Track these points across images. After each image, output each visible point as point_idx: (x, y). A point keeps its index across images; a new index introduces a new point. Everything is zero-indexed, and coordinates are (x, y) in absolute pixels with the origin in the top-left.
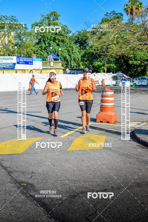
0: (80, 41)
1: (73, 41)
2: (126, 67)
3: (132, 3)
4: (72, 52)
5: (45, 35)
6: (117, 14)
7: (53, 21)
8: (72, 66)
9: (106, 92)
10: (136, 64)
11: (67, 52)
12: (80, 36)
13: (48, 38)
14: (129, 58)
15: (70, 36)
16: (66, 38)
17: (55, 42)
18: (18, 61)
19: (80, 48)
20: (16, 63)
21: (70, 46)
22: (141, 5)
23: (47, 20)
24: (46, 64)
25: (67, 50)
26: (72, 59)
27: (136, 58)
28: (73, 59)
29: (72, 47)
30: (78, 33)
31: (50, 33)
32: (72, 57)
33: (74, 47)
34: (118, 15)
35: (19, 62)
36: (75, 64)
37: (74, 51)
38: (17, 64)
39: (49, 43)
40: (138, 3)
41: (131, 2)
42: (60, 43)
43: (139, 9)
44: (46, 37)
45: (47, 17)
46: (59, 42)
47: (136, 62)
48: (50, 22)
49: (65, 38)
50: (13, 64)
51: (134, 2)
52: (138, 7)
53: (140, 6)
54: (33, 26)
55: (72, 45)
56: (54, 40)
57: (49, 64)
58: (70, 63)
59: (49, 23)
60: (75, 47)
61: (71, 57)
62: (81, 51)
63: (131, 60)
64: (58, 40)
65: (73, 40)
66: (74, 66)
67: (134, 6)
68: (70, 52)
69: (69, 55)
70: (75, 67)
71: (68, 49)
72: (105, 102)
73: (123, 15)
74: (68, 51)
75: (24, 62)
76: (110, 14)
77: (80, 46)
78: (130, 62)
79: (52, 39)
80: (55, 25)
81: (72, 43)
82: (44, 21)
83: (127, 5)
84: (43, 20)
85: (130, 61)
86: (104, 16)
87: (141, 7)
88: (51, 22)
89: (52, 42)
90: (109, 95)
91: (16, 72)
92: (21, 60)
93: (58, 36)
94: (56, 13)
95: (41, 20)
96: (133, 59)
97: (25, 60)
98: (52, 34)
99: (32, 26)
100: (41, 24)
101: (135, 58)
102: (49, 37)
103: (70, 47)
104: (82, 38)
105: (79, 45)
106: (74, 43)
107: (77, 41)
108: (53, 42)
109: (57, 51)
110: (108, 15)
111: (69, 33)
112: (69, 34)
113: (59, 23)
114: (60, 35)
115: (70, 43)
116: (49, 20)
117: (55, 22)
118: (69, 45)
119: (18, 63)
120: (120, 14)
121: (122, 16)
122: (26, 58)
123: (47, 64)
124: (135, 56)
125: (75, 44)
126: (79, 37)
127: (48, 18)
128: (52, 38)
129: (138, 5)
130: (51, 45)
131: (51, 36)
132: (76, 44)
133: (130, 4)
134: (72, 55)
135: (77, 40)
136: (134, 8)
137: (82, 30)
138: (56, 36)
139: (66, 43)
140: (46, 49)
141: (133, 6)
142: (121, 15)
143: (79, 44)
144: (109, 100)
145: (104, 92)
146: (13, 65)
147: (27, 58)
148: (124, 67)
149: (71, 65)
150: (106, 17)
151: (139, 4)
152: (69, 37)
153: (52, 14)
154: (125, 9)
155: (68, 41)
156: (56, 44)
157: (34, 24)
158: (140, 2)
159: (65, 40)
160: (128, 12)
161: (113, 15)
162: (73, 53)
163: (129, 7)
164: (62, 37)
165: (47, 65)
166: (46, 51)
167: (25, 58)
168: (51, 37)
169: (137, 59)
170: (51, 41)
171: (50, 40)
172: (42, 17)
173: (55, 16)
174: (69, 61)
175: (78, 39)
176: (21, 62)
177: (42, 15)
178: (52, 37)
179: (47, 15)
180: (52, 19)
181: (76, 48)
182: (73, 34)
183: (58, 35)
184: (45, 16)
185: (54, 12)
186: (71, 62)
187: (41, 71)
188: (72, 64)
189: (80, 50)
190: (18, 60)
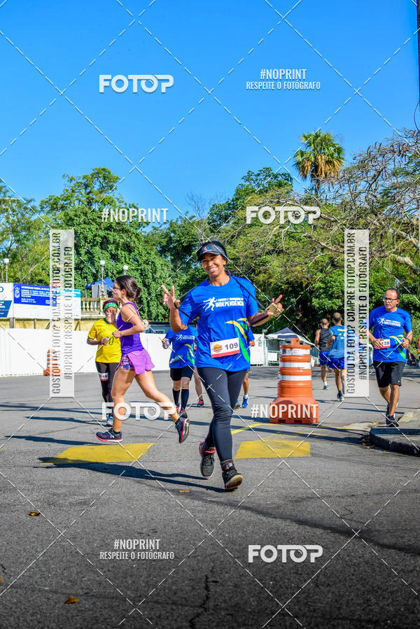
0: (175, 247)
1: (154, 247)
2: (304, 316)
3: (315, 149)
4: (153, 276)
5: (79, 232)
6: (276, 177)
7: (101, 193)
8: (154, 316)
9: (291, 348)
10: (332, 307)
11: (138, 276)
12: (175, 233)
13: (86, 238)
14: (311, 292)
15: (145, 232)
16: (136, 240)
17: (106, 249)
18: (18, 297)
19: (175, 267)
20: (13, 302)
21: (147, 260)
22: (339, 154)
23: (83, 191)
24: (88, 306)
25: (139, 272)
26: (153, 295)
27: (330, 293)
28: (156, 296)
29: (153, 262)
30: (168, 226)
31: (92, 226)
32: (152, 290)
33: (159, 261)
34: (280, 178)
35: (20, 297)
36: (162, 311)
37: (158, 275)
38: (15, 303)
39: (88, 252)
40: (332, 149)
41: (312, 146)
42: (119, 252)
43: (336, 163)
44: (81, 236)
45: (83, 181)
46: (117, 249)
47: (330, 302)
48: (91, 195)
49: (134, 238)
50: (3, 305)
51: (322, 145)
52: (331, 159)
53: (336, 155)
54: (44, 207)
55: (151, 258)
56: (104, 243)
57: (96, 307)
58: (148, 306)
59: (88, 199)
60: (161, 262)
61: (148, 290)
62: (177, 275)
63: (316, 297)
64: (114, 242)
65: (154, 245)
66: (158, 316)
67: (321, 156)
68: (146, 275)
69: (145, 285)
70: (160, 318)
71: (141, 269)
72: (290, 374)
73: (291, 179)
74: (141, 274)
75: (32, 297)
76: (258, 175)
77: (173, 261)
78: (315, 302)
79: (98, 242)
80: (105, 205)
81: (153, 253)
82: (76, 194)
83: (302, 154)
84: (73, 191)
85: (314, 300)
86: (242, 182)
87: (339, 159)
88: (94, 197)
89: (97, 248)
90: (299, 356)
91: (12, 326)
92: (25, 293)
93: (115, 234)
94: (109, 173)
95: (67, 190)
96: (323, 293)
97: (35, 294)
98: (97, 229)
99: (41, 206)
100: (65, 201)
101: (329, 291)
102: (90, 236)
103: (148, 264)
104: (180, 240)
105: (173, 258)
106: (159, 251)
107: (166, 246)
108: (102, 248)
109: (110, 274)
110: (252, 180)
111: (144, 225)
112: (144, 230)
113: (116, 200)
114: (120, 230)
115: (148, 253)
116: (88, 191)
117: (104, 196)
118: (145, 258)
119: (18, 301)
120: (284, 175)
121: (291, 181)
122: (38, 288)
123: (92, 306)
124: (327, 287)
125: (161, 256)
126: (170, 237)
127: (86, 186)
128: (99, 239)
129: (333, 154)
130: (94, 257)
131: (94, 233)
132: (163, 256)
133: (309, 150)
134: (153, 285)
135: (165, 244)
136: (322, 161)
137: (180, 217)
138: (108, 234)
139: (136, 252)
140: (82, 269)
141: (319, 157)
142: (287, 180)
143: (171, 255)
144: (299, 368)
145: (288, 350)
146: (4, 307)
147: (42, 289)
148: (298, 315)
149: (149, 311)
150: (247, 183)
151: (335, 150)
152: (145, 237)
153: (96, 174)
154: (298, 163)
155: (140, 247)
156: (108, 255)
157: (47, 202)
158: (337, 146)
159: (132, 244)
160: (307, 172)
161: (265, 179)
162: (154, 280)
163: (308, 159)
164: (124, 235)
165: (90, 309)
166: (80, 272)
167: (35, 288)
168: (95, 236)
169: (333, 293)
170: (95, 246)
171: (91, 244)
172: (68, 183)
173: (105, 179)
174: (145, 301)
175: (167, 242)
176: (26, 298)
177: (70, 177)
178: (99, 236)
179: (84, 177)
180: (96, 187)
181: (163, 265)
182: (155, 228)
183: (115, 230)
184: (79, 181)
185: (104, 170)
186: (151, 303)
187: (78, 323)
188: (151, 308)
189: (175, 271)
190: (18, 292)
